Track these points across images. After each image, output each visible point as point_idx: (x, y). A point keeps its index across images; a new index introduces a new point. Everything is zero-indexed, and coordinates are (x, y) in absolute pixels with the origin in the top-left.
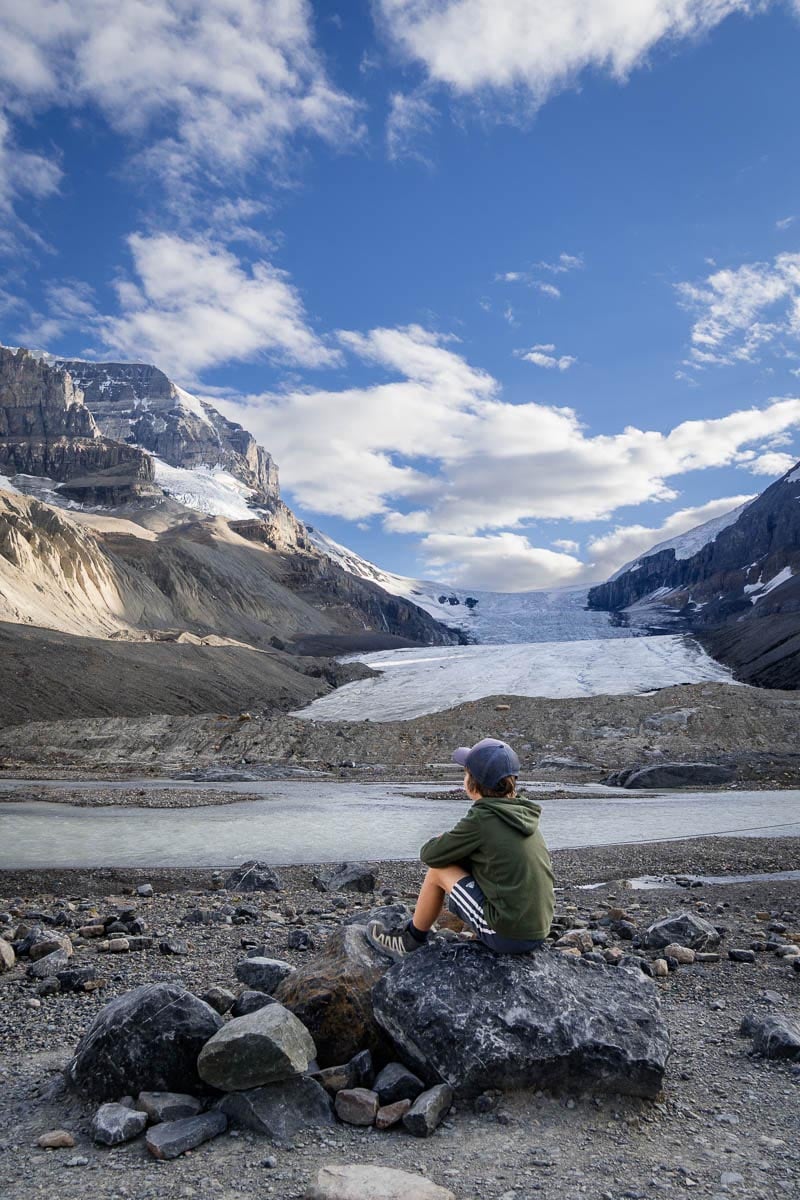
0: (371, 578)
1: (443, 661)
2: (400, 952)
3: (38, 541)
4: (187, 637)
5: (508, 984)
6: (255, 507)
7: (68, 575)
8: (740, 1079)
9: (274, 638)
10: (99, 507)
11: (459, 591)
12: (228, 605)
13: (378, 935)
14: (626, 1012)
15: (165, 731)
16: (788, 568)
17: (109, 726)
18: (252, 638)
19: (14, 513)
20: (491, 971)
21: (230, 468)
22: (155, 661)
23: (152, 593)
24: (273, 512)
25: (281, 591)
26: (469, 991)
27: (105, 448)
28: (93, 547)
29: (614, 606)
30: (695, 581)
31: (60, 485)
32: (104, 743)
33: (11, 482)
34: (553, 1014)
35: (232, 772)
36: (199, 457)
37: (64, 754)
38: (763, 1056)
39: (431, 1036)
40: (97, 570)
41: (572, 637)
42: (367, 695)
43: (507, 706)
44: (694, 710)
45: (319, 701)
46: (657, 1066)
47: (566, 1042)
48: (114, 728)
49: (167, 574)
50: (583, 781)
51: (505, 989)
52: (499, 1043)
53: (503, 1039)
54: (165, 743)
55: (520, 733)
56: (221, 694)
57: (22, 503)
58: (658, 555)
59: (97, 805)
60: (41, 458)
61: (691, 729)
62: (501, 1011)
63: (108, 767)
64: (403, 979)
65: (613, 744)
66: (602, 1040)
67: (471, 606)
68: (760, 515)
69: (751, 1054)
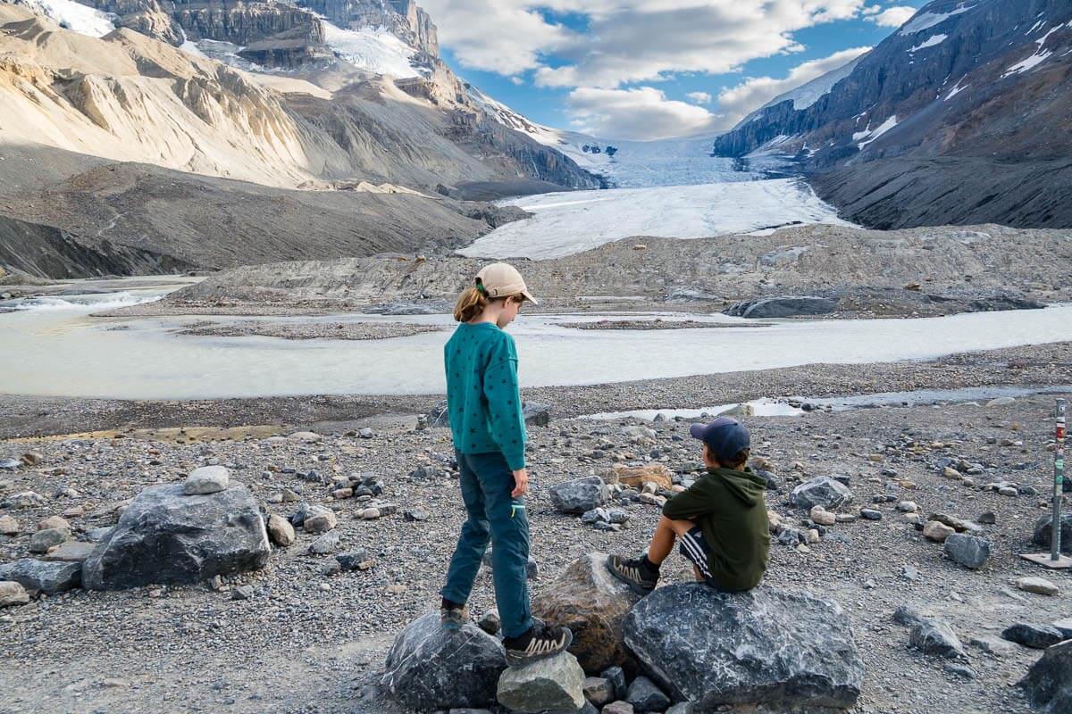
0: (522, 130)
1: (587, 204)
2: (637, 581)
3: (227, 102)
4: (364, 186)
5: (735, 624)
6: (417, 66)
7: (257, 132)
8: (905, 676)
9: (439, 186)
10: (278, 69)
11: (601, 140)
12: (398, 156)
13: (617, 566)
14: (829, 644)
15: (354, 272)
16: (894, 117)
17: (307, 268)
18: (421, 186)
19: (203, 77)
20: (721, 611)
21: (392, 29)
22: (339, 208)
23: (332, 148)
24: (434, 70)
25: (443, 143)
26: (704, 629)
27: (278, 12)
28: (276, 106)
29: (738, 152)
30: (810, 128)
31: (241, 48)
32: (304, 283)
33: (197, 47)
34: (773, 650)
35: (413, 306)
36: (364, 19)
37: (271, 293)
38: (920, 650)
39: (676, 667)
40: (282, 128)
41: (698, 180)
42: (522, 234)
43: (644, 246)
44: (804, 249)
45: (482, 240)
46: (854, 689)
47: (784, 673)
48: (312, 269)
49: (344, 131)
50: (709, 311)
51: (733, 628)
52: (732, 674)
53: (735, 671)
54: (354, 282)
55: (655, 269)
56: (397, 235)
57: (210, 67)
58: (778, 106)
59: (304, 338)
60: (222, 23)
61: (801, 265)
62: (732, 647)
63: (308, 303)
64: (650, 618)
65: (734, 279)
66: (812, 670)
67: (611, 154)
68: (873, 68)
69: (909, 647)
